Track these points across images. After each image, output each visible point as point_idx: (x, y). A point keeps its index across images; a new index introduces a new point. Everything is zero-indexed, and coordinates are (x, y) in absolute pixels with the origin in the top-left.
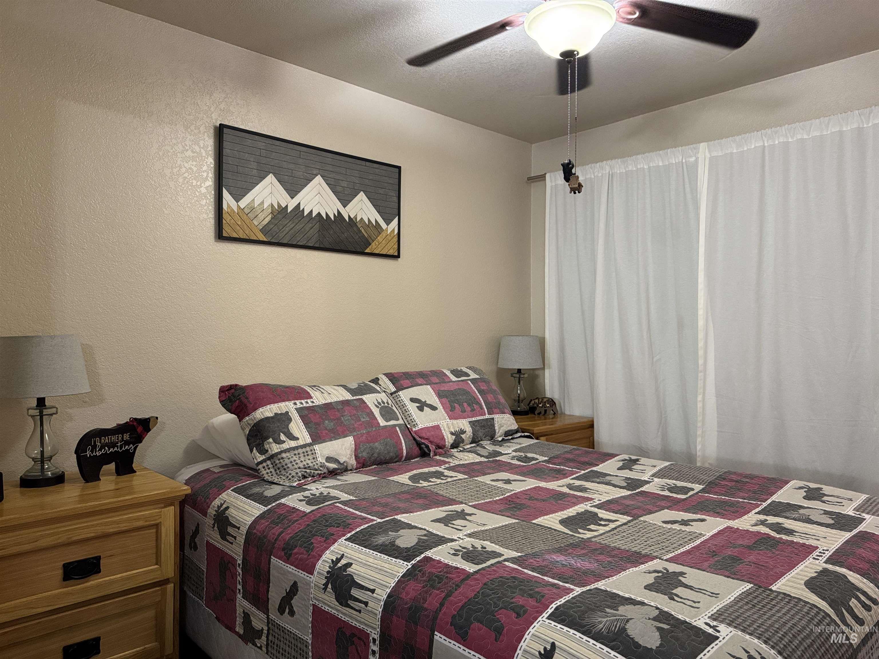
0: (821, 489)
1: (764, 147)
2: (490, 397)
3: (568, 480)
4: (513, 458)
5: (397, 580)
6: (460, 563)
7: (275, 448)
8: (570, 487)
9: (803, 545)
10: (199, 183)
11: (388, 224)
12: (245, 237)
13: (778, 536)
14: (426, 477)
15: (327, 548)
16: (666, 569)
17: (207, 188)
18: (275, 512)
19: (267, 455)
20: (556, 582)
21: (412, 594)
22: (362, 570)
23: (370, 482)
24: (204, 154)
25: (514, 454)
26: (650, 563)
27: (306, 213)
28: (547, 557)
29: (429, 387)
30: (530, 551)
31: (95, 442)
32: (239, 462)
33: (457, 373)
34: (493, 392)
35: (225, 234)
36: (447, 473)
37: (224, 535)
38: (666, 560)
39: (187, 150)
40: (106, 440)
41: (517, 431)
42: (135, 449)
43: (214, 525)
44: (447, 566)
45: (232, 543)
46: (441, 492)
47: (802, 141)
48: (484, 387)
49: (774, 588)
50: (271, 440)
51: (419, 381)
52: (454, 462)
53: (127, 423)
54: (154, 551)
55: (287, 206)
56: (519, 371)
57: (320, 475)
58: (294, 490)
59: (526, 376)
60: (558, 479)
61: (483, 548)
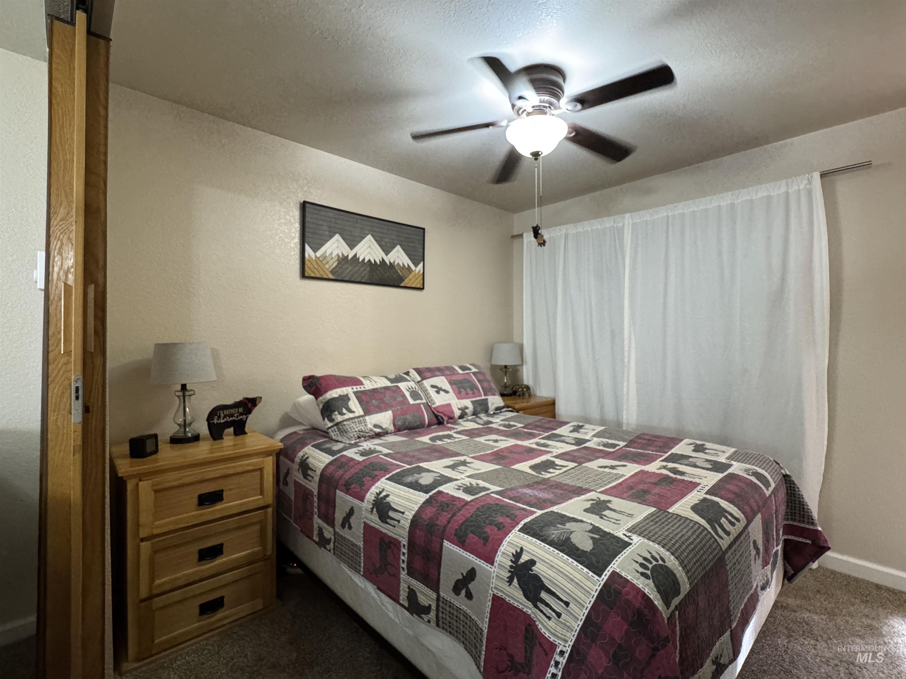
0: (704, 445)
1: (668, 216)
2: (485, 385)
3: (536, 440)
4: (500, 425)
5: (419, 505)
6: (461, 494)
7: (339, 418)
8: (537, 444)
9: (691, 482)
10: (289, 240)
11: (416, 266)
12: (320, 276)
13: (674, 476)
14: (440, 438)
15: (373, 485)
16: (599, 498)
17: (294, 244)
18: (339, 460)
19: (334, 423)
20: (525, 507)
21: (429, 515)
22: (397, 499)
23: (403, 441)
24: (293, 221)
25: (501, 423)
26: (588, 494)
27: (361, 260)
28: (520, 490)
29: (443, 377)
30: (509, 487)
31: (220, 414)
32: (316, 427)
33: (463, 368)
34: (488, 381)
35: (306, 275)
36: (455, 435)
37: (306, 476)
38: (600, 492)
39: (281, 219)
40: (227, 412)
41: (503, 407)
42: (247, 418)
43: (299, 469)
44: (453, 497)
45: (310, 481)
46: (450, 448)
47: (694, 212)
48: (481, 377)
49: (670, 510)
50: (336, 413)
51: (437, 373)
52: (460, 428)
53: (241, 401)
54: (259, 486)
55: (348, 256)
56: (506, 367)
57: (369, 436)
58: (352, 446)
59: (511, 370)
60: (530, 439)
61: (477, 484)
